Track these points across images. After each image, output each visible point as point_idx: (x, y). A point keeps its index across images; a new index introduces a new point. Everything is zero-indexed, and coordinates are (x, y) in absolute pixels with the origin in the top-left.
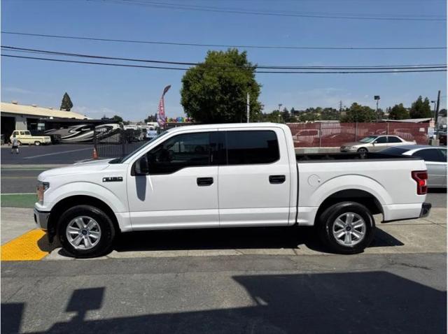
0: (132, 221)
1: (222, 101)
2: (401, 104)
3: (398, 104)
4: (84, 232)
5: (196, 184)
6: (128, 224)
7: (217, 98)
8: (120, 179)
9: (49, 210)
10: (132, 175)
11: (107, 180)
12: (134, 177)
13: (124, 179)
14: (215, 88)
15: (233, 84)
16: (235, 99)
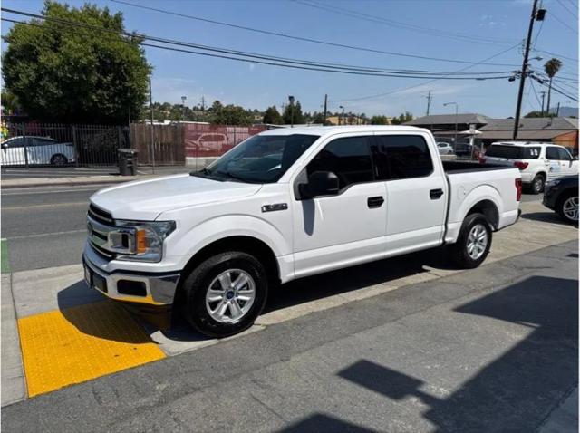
0: (295, 266)
1: (99, 85)
2: (274, 107)
3: (272, 106)
4: (230, 295)
5: (367, 207)
6: (291, 271)
7: (94, 79)
8: (284, 207)
9: (181, 268)
10: (297, 200)
11: (268, 208)
12: (300, 202)
13: (289, 205)
14: (90, 62)
15: (118, 61)
16: (120, 84)
